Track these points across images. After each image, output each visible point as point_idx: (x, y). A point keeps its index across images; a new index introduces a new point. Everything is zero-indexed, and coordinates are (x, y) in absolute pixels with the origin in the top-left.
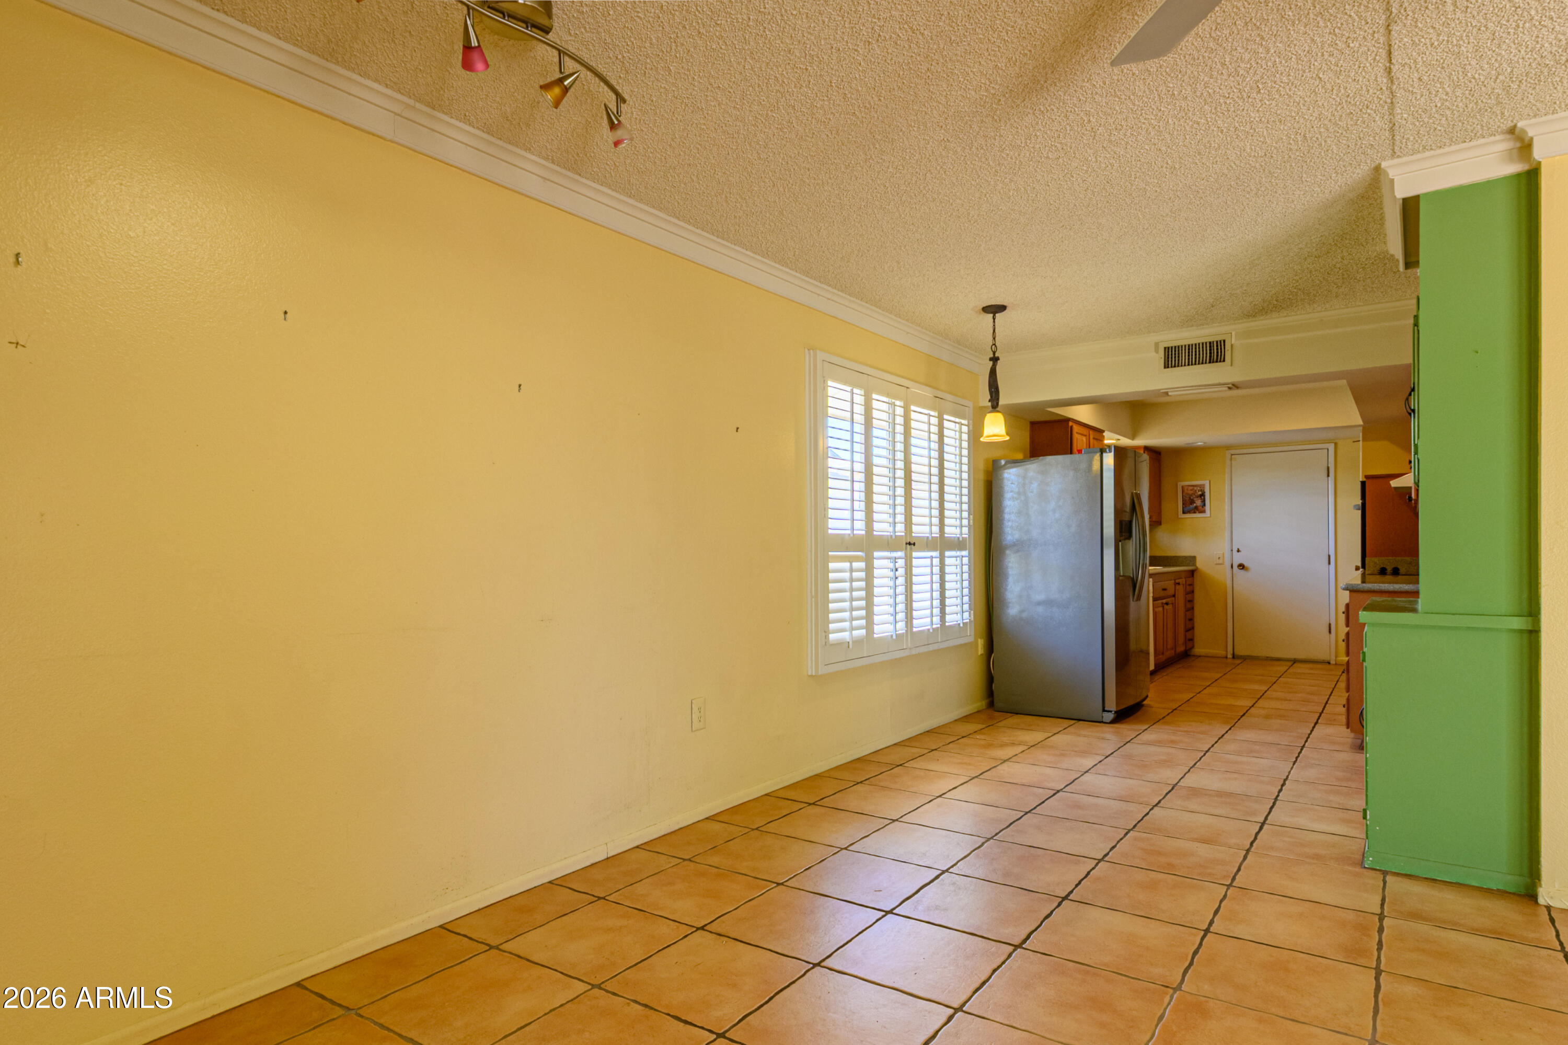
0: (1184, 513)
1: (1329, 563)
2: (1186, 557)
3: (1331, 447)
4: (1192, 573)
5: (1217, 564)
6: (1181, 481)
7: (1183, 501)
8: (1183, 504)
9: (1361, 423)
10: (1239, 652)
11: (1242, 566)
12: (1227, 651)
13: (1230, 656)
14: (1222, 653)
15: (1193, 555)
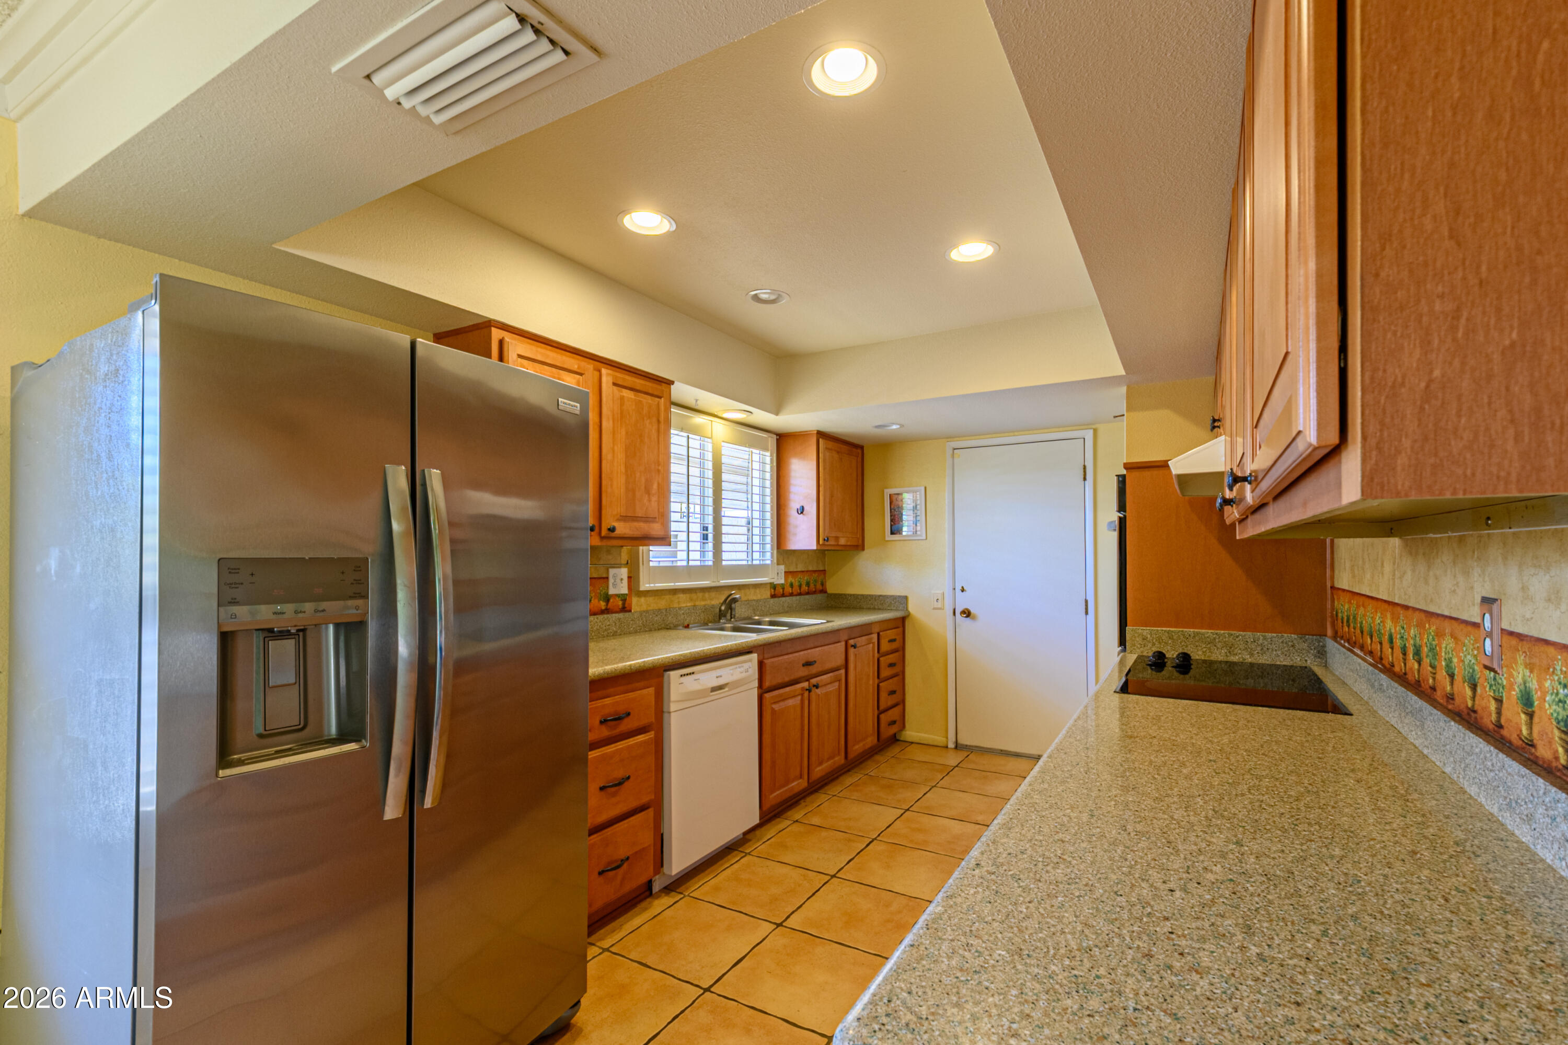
0: (892, 533)
1: (1087, 613)
2: (894, 598)
3: (1089, 435)
4: (901, 623)
5: (934, 609)
6: (887, 488)
7: (891, 516)
8: (892, 521)
9: (1123, 373)
10: (963, 740)
11: (967, 613)
12: (947, 738)
13: (951, 745)
14: (938, 739)
15: (903, 594)
